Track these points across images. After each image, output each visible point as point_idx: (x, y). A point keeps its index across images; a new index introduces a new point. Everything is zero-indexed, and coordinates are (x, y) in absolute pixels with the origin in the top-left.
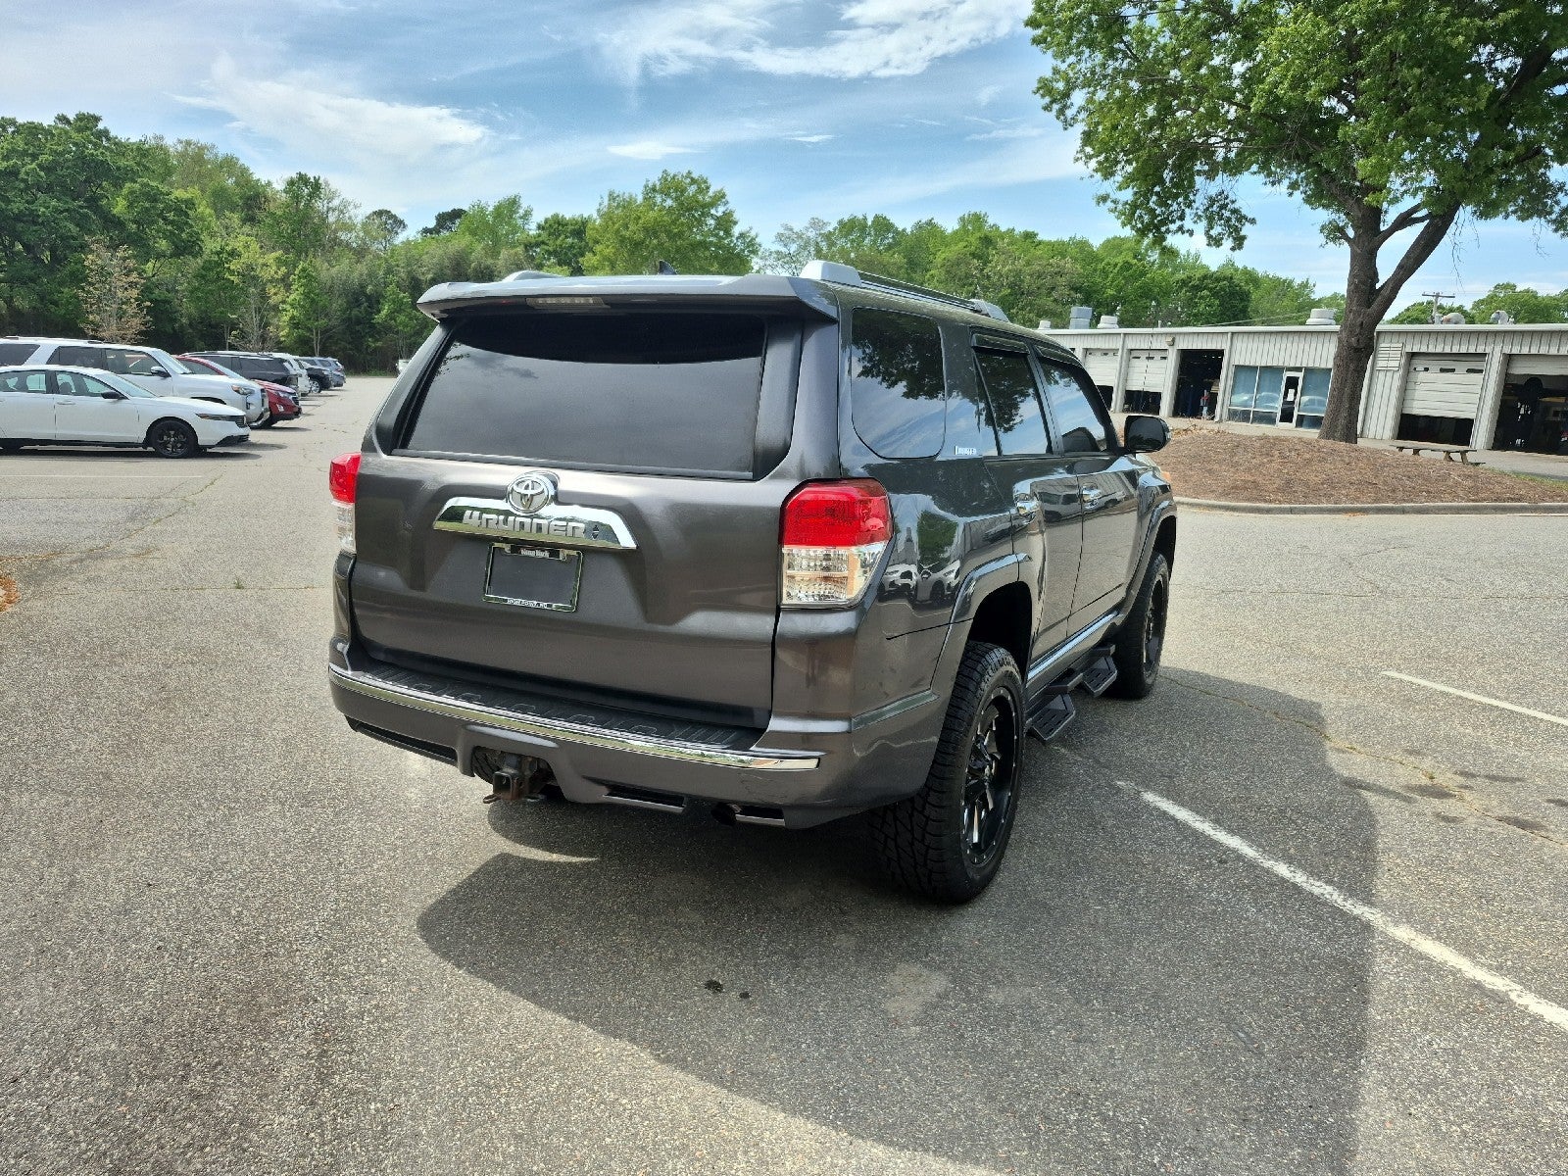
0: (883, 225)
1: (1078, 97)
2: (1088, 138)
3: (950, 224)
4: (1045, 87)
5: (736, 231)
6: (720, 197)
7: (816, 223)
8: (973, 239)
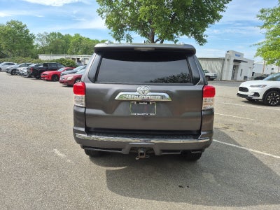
0: (60, 34)
1: (104, 14)
2: (106, 21)
3: (73, 35)
4: (98, 11)
5: (30, 33)
6: (25, 26)
7: (45, 33)
8: (78, 38)
